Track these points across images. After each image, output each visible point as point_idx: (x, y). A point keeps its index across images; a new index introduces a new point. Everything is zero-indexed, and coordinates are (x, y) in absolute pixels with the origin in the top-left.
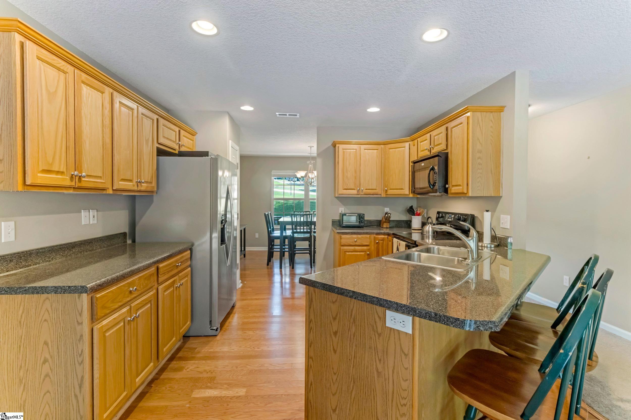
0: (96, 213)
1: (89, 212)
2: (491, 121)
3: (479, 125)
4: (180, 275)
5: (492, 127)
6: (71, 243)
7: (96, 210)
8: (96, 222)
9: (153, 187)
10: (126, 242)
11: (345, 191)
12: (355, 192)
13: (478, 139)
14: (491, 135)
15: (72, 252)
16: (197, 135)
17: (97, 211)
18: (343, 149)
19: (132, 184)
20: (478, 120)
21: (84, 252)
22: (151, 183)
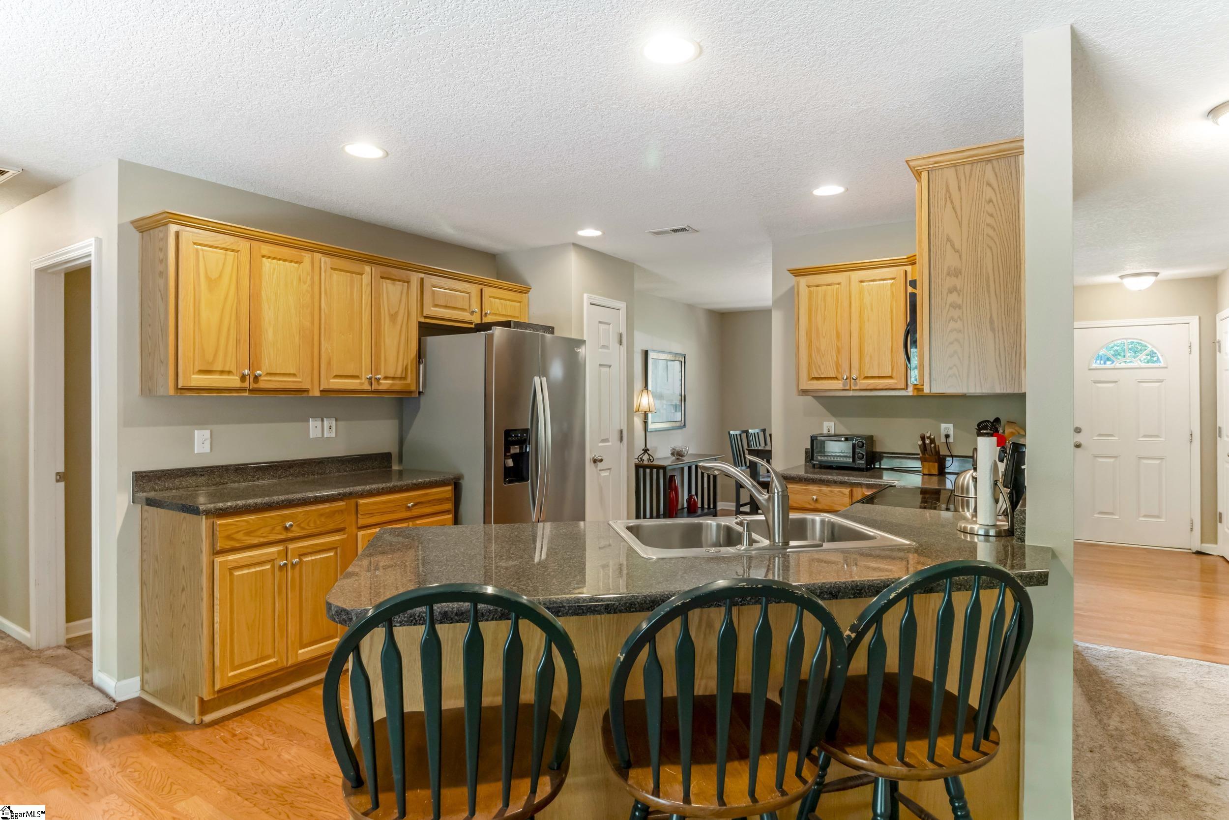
0: (334, 422)
1: (323, 421)
2: (989, 184)
3: (952, 203)
4: (418, 522)
5: (991, 201)
6: (288, 461)
7: (334, 419)
8: (333, 435)
9: (409, 385)
10: (391, 467)
11: (815, 382)
12: (838, 385)
13: (948, 239)
14: (988, 225)
15: (288, 473)
16: (531, 290)
17: (336, 420)
18: (809, 287)
19: (358, 381)
20: (948, 190)
21: (308, 475)
22: (405, 378)
